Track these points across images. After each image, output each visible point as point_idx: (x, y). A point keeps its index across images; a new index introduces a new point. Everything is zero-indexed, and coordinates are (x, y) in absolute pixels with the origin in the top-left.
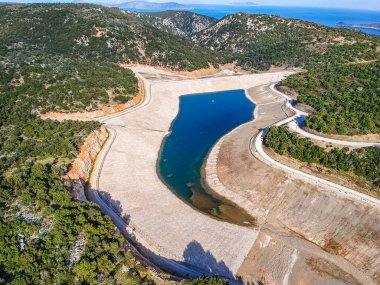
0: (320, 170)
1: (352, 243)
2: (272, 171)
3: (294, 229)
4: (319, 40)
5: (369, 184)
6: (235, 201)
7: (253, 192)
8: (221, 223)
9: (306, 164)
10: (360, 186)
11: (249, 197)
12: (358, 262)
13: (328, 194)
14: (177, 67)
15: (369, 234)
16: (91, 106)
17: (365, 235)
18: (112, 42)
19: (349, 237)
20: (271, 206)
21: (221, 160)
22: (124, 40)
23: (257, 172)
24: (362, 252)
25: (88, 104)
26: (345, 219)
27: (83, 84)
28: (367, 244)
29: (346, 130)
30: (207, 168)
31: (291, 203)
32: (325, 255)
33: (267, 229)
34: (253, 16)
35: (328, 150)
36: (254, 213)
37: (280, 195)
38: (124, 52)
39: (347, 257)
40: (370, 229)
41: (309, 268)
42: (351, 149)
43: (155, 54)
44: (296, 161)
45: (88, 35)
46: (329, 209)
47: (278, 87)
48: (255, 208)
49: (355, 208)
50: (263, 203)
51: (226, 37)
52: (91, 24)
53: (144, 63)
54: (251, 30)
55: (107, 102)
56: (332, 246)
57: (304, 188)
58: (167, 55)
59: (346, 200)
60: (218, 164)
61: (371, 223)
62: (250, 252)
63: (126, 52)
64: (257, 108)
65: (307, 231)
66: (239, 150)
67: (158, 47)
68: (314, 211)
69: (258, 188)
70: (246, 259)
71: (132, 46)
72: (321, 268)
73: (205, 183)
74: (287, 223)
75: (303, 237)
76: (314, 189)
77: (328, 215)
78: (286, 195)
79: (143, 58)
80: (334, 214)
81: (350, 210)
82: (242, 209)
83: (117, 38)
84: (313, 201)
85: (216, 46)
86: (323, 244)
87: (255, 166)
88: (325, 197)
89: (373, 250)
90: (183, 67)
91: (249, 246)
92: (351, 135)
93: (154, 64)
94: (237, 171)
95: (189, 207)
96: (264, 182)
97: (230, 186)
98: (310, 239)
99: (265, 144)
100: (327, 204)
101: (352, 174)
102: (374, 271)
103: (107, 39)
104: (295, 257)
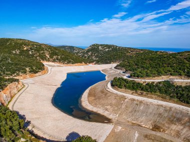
0: (142, 93)
1: (167, 125)
2: (117, 96)
3: (133, 122)
4: (132, 51)
5: (168, 97)
6: (99, 112)
7: (109, 107)
8: (91, 123)
9: (134, 91)
10: (164, 99)
11: (107, 110)
12: (173, 134)
13: (149, 104)
14: (66, 62)
15: (175, 119)
16: (15, 74)
17: (173, 120)
18: (32, 52)
19: (165, 122)
20: (120, 112)
21: (90, 95)
22: (38, 51)
23: (110, 98)
24: (173, 129)
25: (14, 73)
26: (160, 114)
27: (12, 64)
28: (175, 124)
29: (151, 75)
30: (82, 99)
31: (130, 110)
32: (154, 133)
33: (118, 123)
34: (101, 45)
35: (144, 84)
36: (110, 117)
37: (123, 107)
38: (38, 56)
39: (166, 132)
40: (175, 117)
41: (146, 139)
42: (155, 83)
43: (55, 57)
44: (129, 90)
45: (19, 49)
46: (150, 110)
47: (115, 68)
48: (110, 114)
49: (164, 108)
50: (115, 112)
51: (90, 54)
52: (21, 44)
53: (49, 61)
54: (101, 50)
55: (25, 73)
56: (156, 128)
57: (135, 102)
58: (61, 57)
59: (158, 105)
60: (88, 97)
61: (174, 114)
62: (110, 134)
63: (39, 56)
64: (107, 76)
65: (141, 122)
66: (99, 90)
67: (56, 54)
68: (143, 112)
69: (111, 105)
70: (108, 137)
71: (42, 53)
72: (153, 138)
73: (81, 105)
74: (129, 119)
75: (139, 125)
76: (141, 102)
77: (151, 113)
78: (126, 107)
79: (48, 59)
80: (154, 112)
81: (161, 110)
82: (104, 116)
83: (35, 50)
84: (142, 108)
85: (86, 57)
86: (151, 128)
87: (108, 95)
88: (147, 105)
89: (179, 127)
90: (69, 62)
91: (109, 131)
92: (154, 77)
93: (54, 61)
94: (99, 98)
95: (71, 117)
96: (114, 102)
97: (95, 105)
98: (144, 126)
99: (112, 85)
100: (149, 108)
101: (158, 94)
102: (183, 137)
103: (29, 51)
104: (137, 135)
